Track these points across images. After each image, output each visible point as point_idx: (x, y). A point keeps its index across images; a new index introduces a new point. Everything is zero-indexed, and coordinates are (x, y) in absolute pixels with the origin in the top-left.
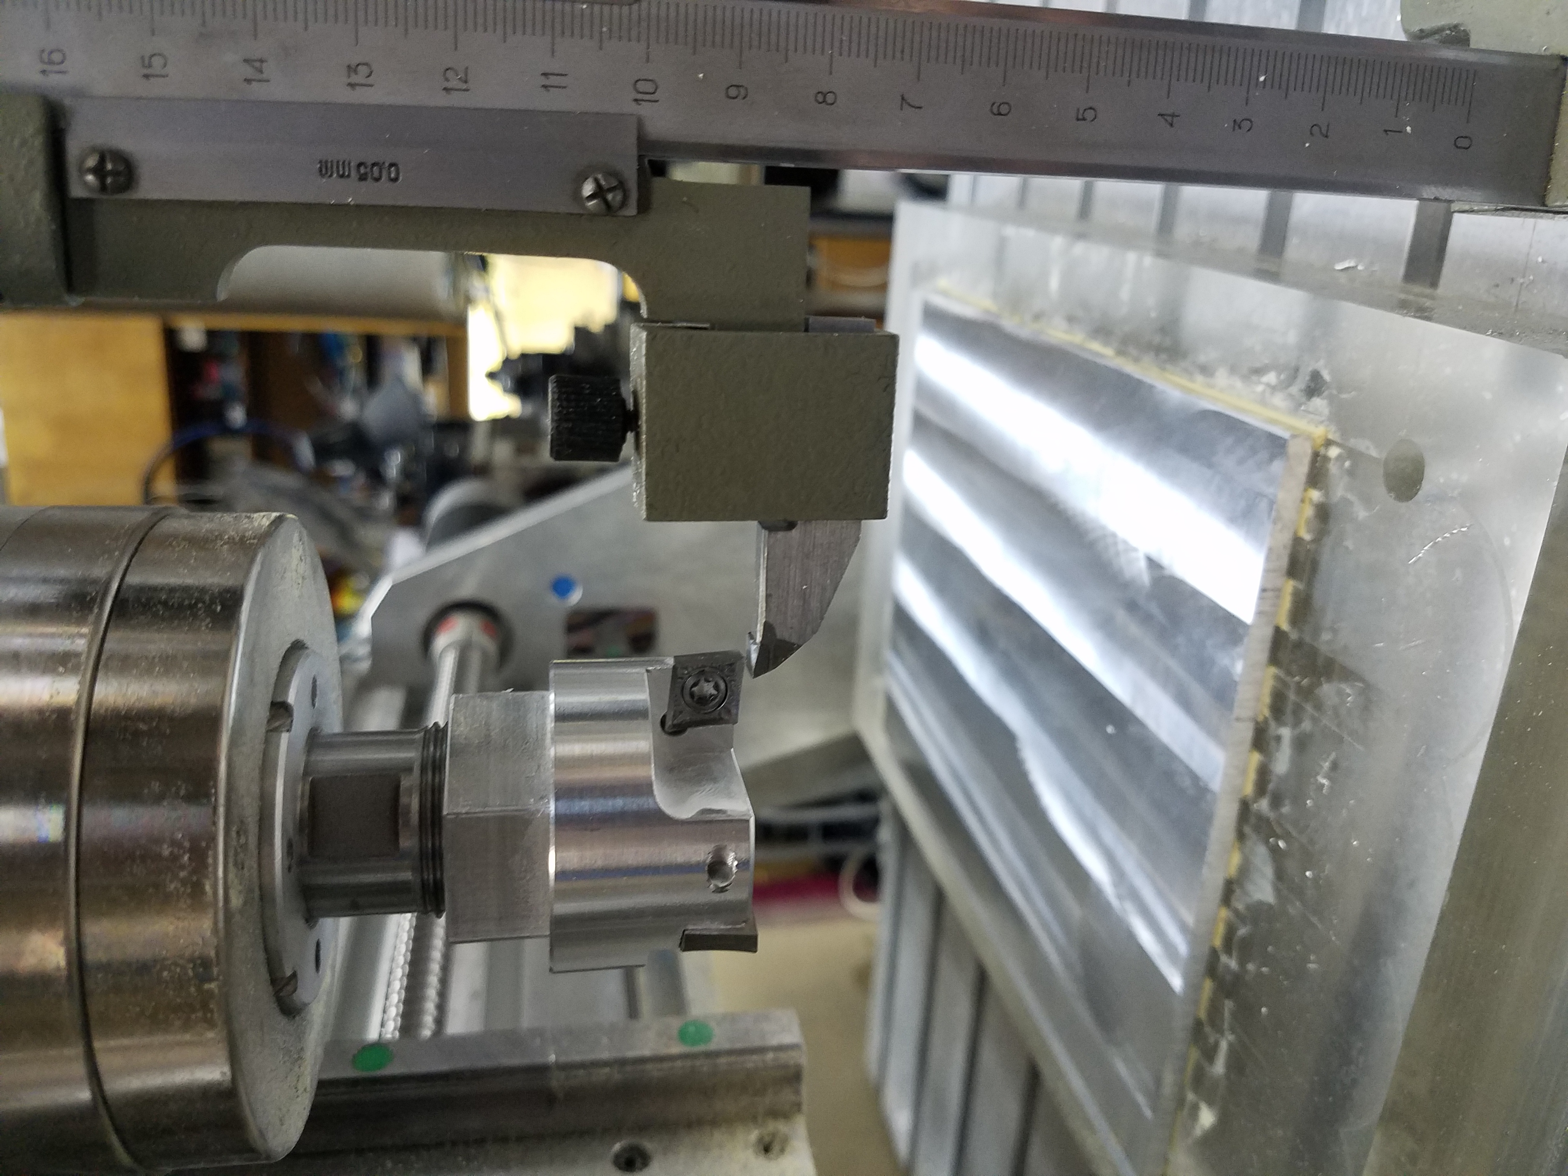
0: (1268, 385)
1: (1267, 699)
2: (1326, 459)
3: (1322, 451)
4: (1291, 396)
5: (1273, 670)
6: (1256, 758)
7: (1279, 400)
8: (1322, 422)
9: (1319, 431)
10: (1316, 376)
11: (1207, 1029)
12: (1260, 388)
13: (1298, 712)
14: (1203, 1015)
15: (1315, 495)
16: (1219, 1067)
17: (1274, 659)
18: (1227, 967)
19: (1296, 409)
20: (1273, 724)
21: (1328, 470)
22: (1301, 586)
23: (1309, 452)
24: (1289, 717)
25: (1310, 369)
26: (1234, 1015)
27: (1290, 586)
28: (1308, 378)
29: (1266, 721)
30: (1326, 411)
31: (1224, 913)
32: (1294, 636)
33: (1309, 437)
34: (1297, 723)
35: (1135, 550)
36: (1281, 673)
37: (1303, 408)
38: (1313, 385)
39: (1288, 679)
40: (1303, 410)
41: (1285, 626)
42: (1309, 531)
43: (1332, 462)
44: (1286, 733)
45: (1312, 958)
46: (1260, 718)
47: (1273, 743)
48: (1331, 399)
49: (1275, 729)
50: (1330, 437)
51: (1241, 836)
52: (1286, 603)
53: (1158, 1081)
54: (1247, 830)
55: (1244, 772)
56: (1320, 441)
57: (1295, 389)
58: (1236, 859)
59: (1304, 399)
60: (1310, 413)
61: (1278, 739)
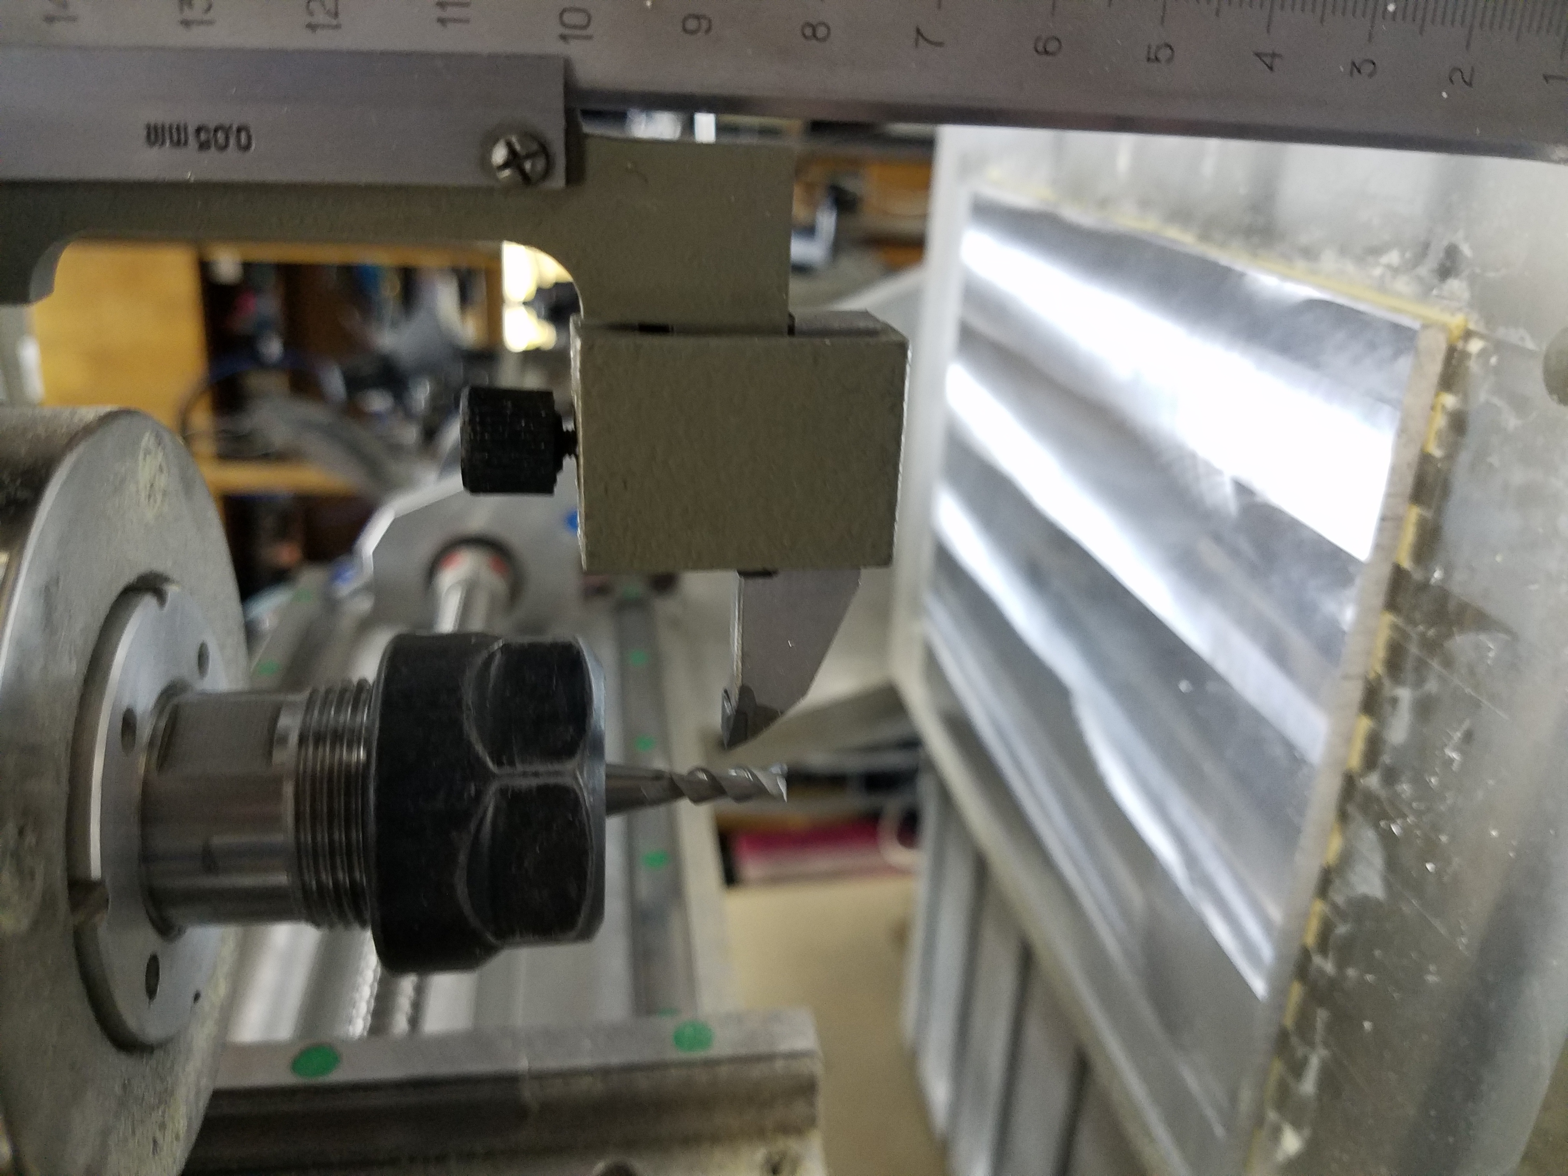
0: (1389, 267)
1: (1381, 652)
2: (1465, 355)
3: (1460, 345)
4: (1420, 279)
5: (1389, 618)
6: (1365, 724)
7: (1403, 285)
8: (1460, 309)
9: (1457, 321)
10: (1452, 252)
11: (1294, 1040)
12: (1378, 272)
13: (1421, 667)
14: (1289, 1022)
15: (1450, 400)
16: (1308, 1086)
17: (1392, 604)
18: (1321, 972)
19: (1425, 294)
20: (1387, 683)
21: (1467, 368)
22: (1429, 514)
23: (1443, 347)
24: (1409, 673)
25: (1445, 243)
26: (1330, 1028)
27: (1414, 514)
28: (1442, 255)
29: (1379, 678)
30: (1466, 295)
31: (1319, 907)
32: (1418, 575)
33: (1444, 328)
34: (1420, 682)
35: (1219, 472)
36: (1399, 621)
37: (1435, 292)
38: (1448, 264)
39: (1409, 629)
40: (1437, 296)
41: (1406, 564)
42: (1440, 446)
43: (1473, 359)
44: (1405, 695)
45: (1432, 968)
46: (1372, 676)
47: (1387, 708)
48: (1473, 280)
49: (1389, 689)
50: (1472, 326)
51: (1343, 816)
52: (1409, 535)
53: (1233, 1098)
54: (1351, 809)
55: (1348, 740)
56: (1457, 333)
57: (1425, 270)
58: (1335, 845)
59: (1436, 281)
60: (1443, 298)
61: (1394, 701)
